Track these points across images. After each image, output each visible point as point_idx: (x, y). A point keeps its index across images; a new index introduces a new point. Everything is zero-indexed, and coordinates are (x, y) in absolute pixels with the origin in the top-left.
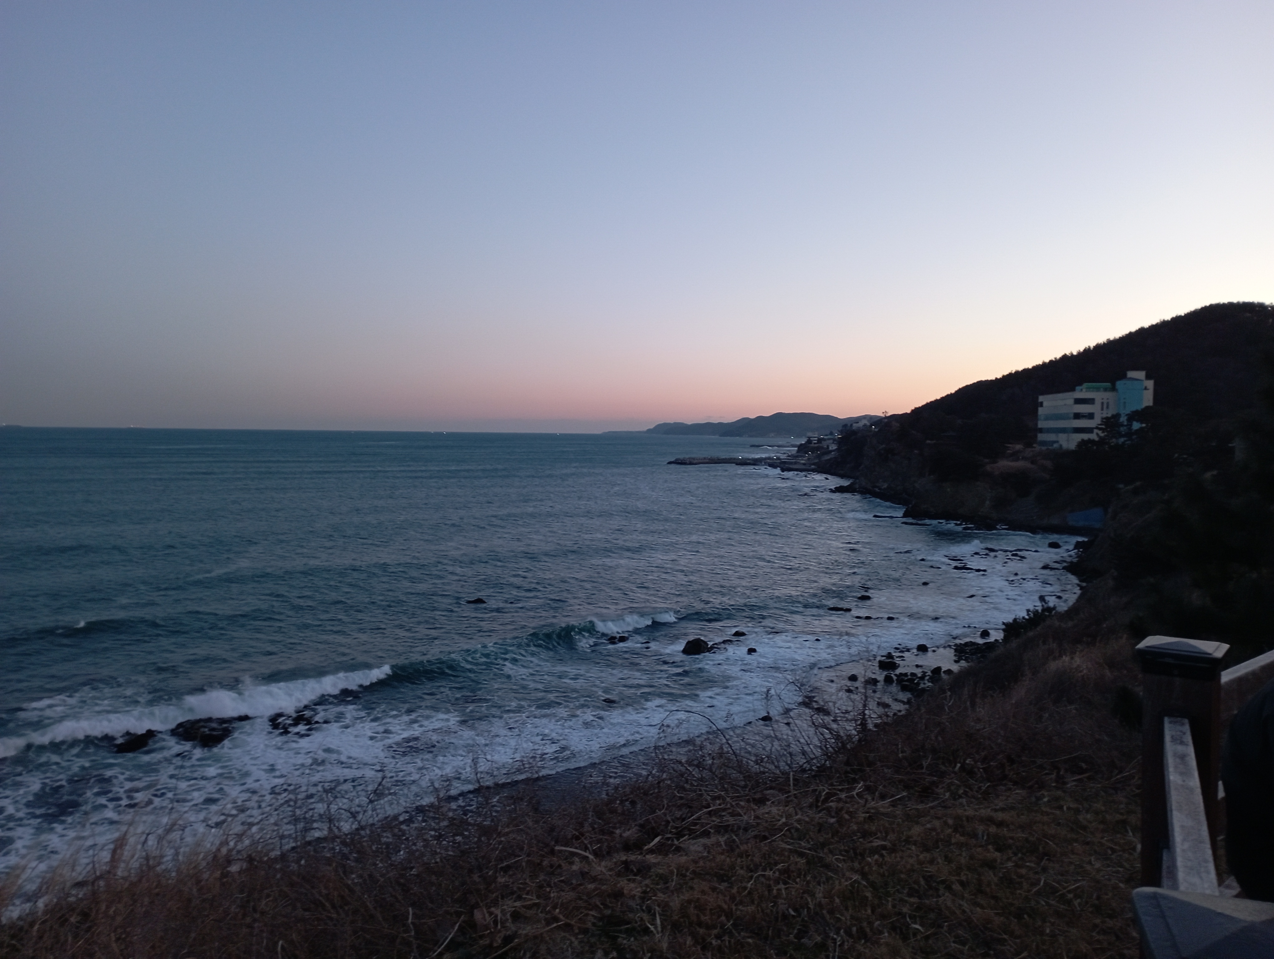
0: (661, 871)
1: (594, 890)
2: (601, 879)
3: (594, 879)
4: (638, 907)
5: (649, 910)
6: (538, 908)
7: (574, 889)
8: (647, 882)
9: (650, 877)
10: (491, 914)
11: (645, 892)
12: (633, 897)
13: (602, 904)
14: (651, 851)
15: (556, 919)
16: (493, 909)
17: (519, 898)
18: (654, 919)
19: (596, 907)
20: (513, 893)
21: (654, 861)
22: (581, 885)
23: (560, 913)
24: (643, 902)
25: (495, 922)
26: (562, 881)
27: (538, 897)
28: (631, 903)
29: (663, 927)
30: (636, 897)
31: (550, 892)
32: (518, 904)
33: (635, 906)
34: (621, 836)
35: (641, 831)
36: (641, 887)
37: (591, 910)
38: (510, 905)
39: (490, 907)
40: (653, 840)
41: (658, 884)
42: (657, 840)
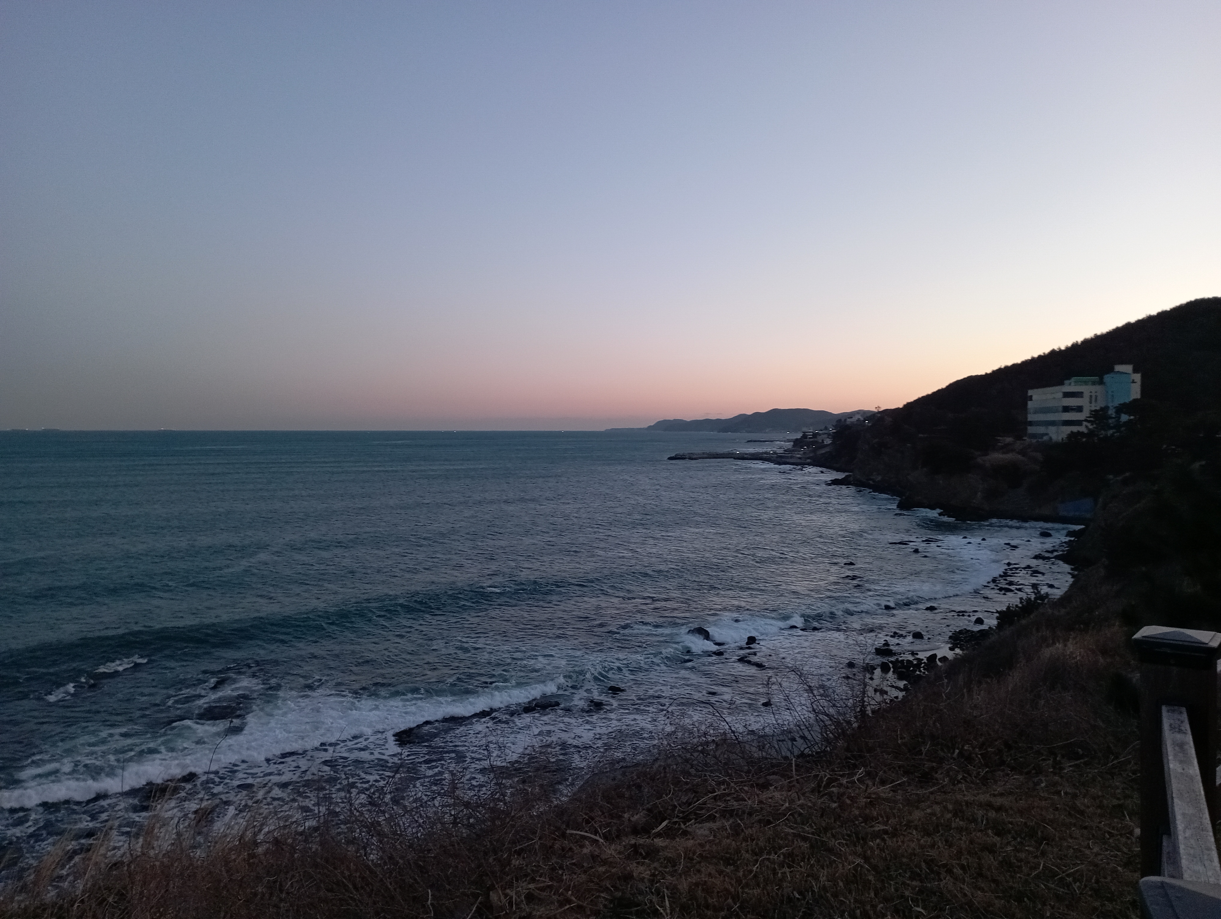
0: (670, 855)
1: (604, 873)
2: (611, 862)
3: (604, 862)
4: (648, 889)
5: (658, 892)
6: (551, 891)
7: (585, 872)
8: (656, 864)
9: (658, 860)
10: (506, 895)
11: (653, 875)
12: (642, 880)
13: (612, 887)
14: (659, 835)
15: (569, 902)
16: (508, 891)
17: (533, 880)
18: (663, 900)
19: (607, 889)
20: (526, 876)
21: (661, 844)
22: (592, 868)
23: (572, 895)
24: (652, 885)
25: (511, 903)
26: (574, 864)
27: (551, 879)
28: (641, 886)
29: (672, 910)
30: (646, 880)
31: (562, 875)
32: (532, 886)
33: (643, 888)
34: (629, 820)
35: (649, 815)
36: (650, 870)
37: (602, 892)
38: (525, 887)
39: (505, 889)
40: (660, 824)
41: (666, 867)
42: (664, 824)
